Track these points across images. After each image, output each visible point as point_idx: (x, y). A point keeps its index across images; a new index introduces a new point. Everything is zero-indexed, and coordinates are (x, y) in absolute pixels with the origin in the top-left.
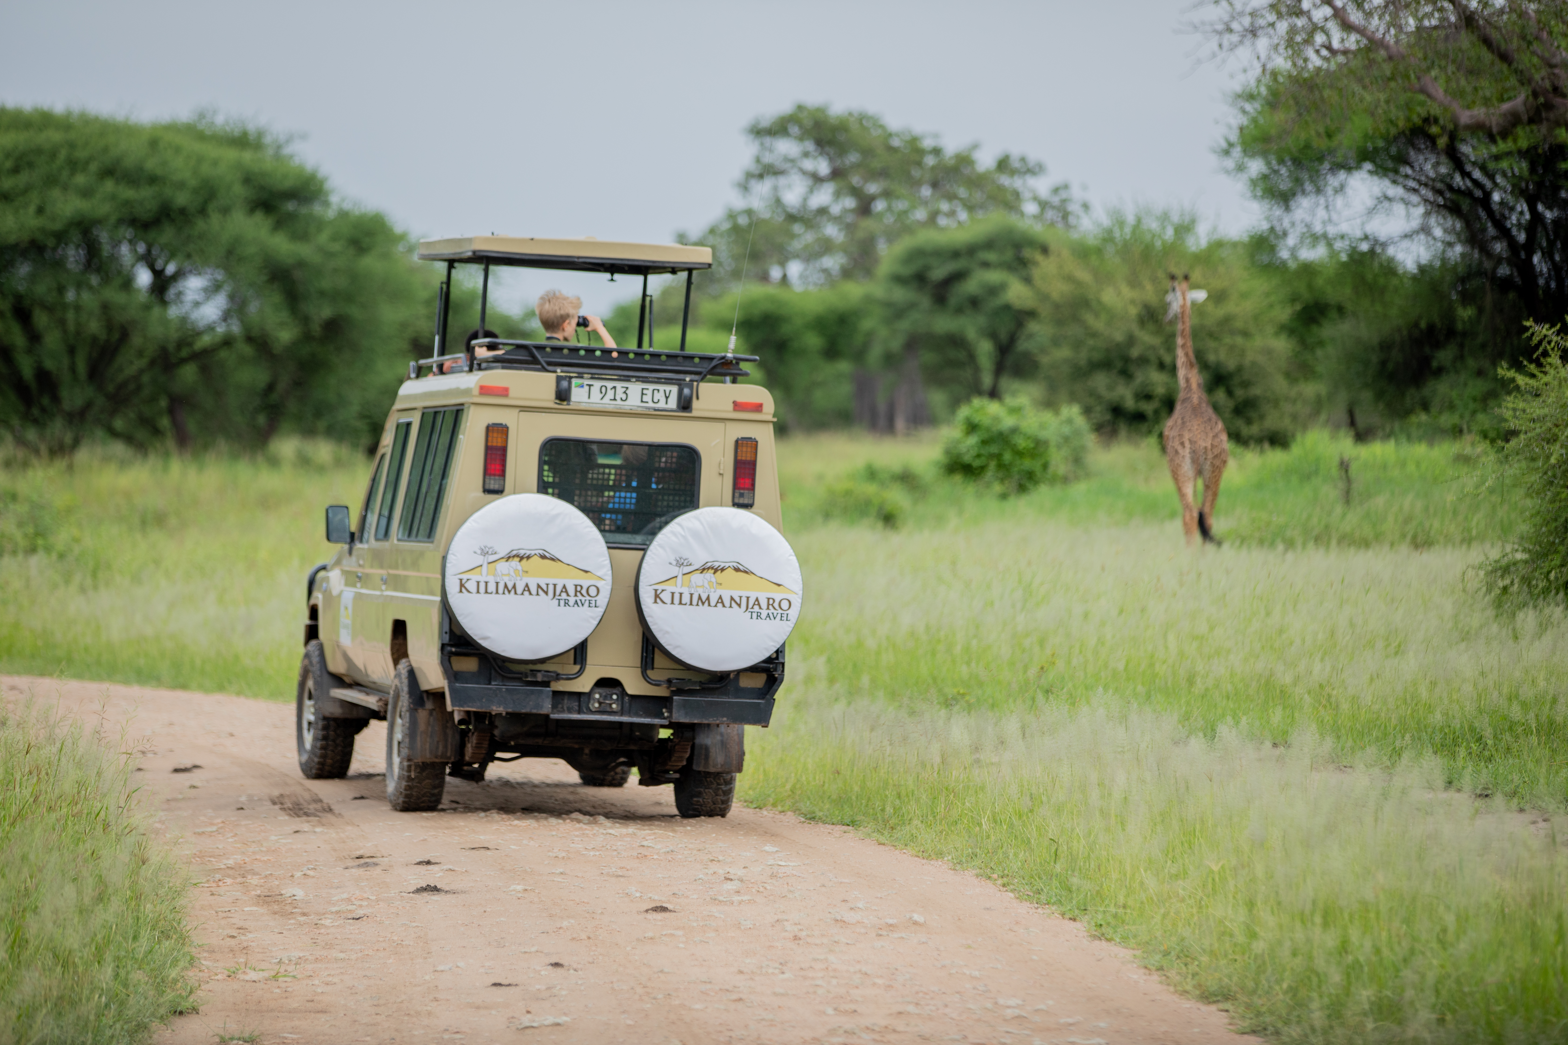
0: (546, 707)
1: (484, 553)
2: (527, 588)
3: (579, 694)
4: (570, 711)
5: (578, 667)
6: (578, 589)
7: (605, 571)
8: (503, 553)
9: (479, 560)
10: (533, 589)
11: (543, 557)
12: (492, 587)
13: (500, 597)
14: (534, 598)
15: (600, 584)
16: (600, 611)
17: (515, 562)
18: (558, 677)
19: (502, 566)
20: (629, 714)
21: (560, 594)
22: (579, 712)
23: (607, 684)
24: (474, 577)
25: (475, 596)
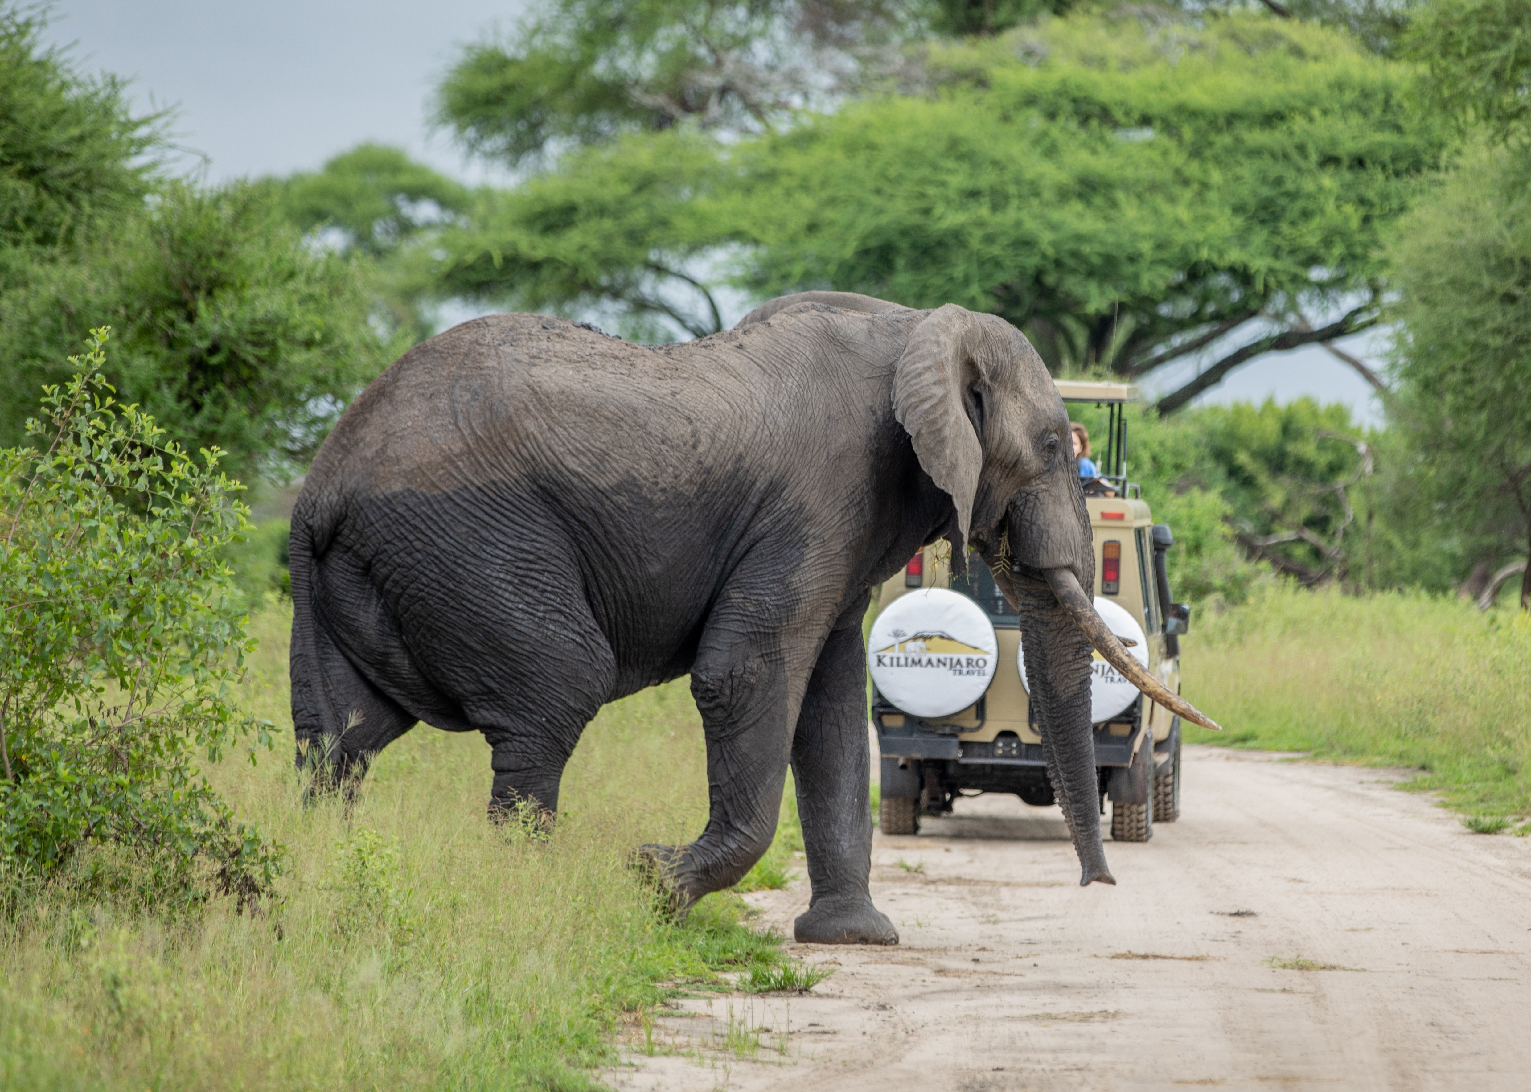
0: (957, 754)
1: (897, 634)
2: (930, 662)
3: (985, 744)
4: (980, 756)
5: (978, 723)
6: (969, 662)
7: (991, 646)
8: (911, 634)
9: (892, 640)
10: (935, 662)
11: (942, 637)
12: (902, 661)
13: (909, 669)
14: (935, 669)
15: (987, 657)
16: (987, 679)
17: (920, 643)
18: (962, 730)
19: (911, 645)
20: (1027, 757)
21: (955, 666)
22: (987, 757)
23: (1008, 735)
24: (889, 654)
25: (889, 669)
